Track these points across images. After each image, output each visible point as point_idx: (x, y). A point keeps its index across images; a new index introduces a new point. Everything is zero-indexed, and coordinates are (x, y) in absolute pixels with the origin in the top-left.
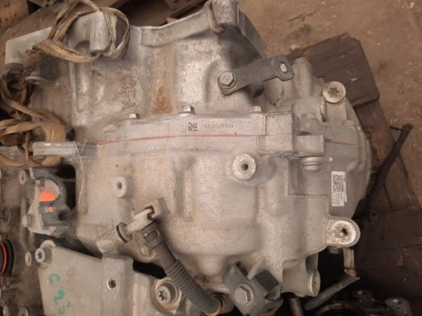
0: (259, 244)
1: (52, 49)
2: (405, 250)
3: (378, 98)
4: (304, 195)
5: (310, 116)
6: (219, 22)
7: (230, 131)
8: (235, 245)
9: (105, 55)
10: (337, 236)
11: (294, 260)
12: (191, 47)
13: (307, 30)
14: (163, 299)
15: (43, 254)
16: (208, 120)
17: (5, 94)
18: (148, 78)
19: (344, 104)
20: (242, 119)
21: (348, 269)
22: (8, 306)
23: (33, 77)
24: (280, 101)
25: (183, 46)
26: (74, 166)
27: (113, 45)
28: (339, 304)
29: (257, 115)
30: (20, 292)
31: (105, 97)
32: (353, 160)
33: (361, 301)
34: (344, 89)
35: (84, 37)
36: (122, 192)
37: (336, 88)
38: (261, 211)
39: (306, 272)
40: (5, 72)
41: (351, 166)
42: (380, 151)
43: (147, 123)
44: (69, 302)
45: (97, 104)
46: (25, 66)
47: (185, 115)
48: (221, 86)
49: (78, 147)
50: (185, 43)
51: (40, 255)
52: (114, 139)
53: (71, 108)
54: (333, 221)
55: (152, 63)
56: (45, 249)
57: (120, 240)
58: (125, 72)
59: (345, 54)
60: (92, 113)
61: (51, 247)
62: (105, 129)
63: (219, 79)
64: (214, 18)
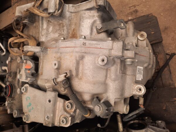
0: (106, 91)
1: (34, 11)
2: (167, 103)
3: (162, 41)
4: (125, 74)
5: (131, 44)
6: (98, 4)
7: (99, 46)
8: (97, 90)
9: (54, 14)
10: (137, 91)
11: (119, 98)
12: (87, 14)
13: (136, 11)
14: (68, 108)
15: (25, 89)
16: (90, 42)
17: (14, 27)
18: (69, 24)
19: (146, 41)
20: (104, 42)
21: (141, 105)
22: (10, 109)
23: (26, 21)
24: (120, 38)
25: (83, 13)
26: (39, 57)
27: (57, 10)
28: (137, 121)
29: (109, 41)
30: (14, 104)
31: (52, 31)
32: (146, 62)
33: (146, 121)
34: (146, 35)
35: (46, 7)
36: (56, 67)
37: (143, 34)
38: (108, 78)
39: (124, 104)
40: (15, 19)
41: (146, 65)
42: (161, 62)
43: (67, 41)
44: (33, 107)
45: (49, 33)
46: (23, 17)
47: (82, 39)
48: (97, 29)
49: (41, 49)
50: (84, 12)
51: (23, 90)
52: (54, 47)
53: (39, 34)
54: (136, 85)
55: (71, 19)
56: (25, 88)
57: (54, 84)
58: (61, 22)
59: (150, 22)
60: (47, 37)
61: (28, 87)
62: (51, 43)
63: (96, 27)
64: (96, 3)
